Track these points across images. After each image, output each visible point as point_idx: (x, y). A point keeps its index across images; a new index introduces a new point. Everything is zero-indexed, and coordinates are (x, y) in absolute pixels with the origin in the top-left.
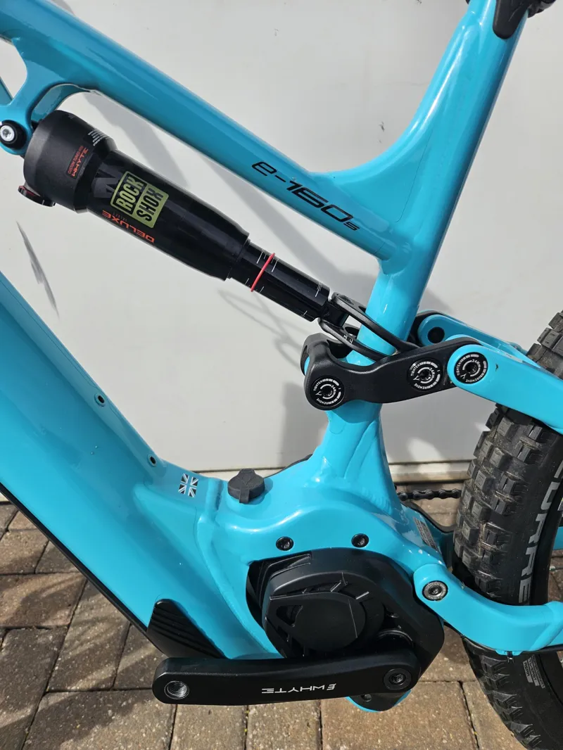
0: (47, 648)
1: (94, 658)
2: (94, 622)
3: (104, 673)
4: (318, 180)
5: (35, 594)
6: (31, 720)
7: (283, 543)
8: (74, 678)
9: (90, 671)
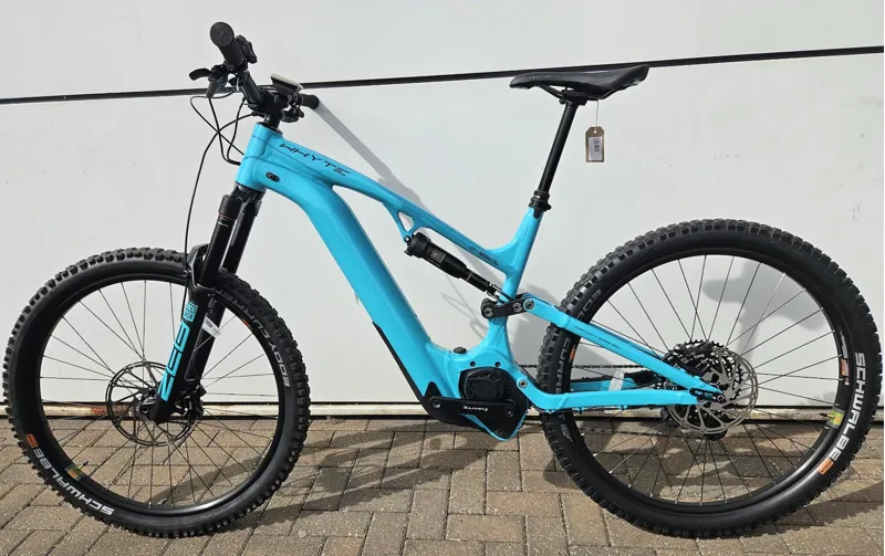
0: (343, 474)
1: (369, 478)
2: (366, 466)
3: (376, 482)
4: (488, 251)
5: (332, 455)
6: (342, 496)
7: (473, 364)
8: (360, 484)
9: (368, 482)
